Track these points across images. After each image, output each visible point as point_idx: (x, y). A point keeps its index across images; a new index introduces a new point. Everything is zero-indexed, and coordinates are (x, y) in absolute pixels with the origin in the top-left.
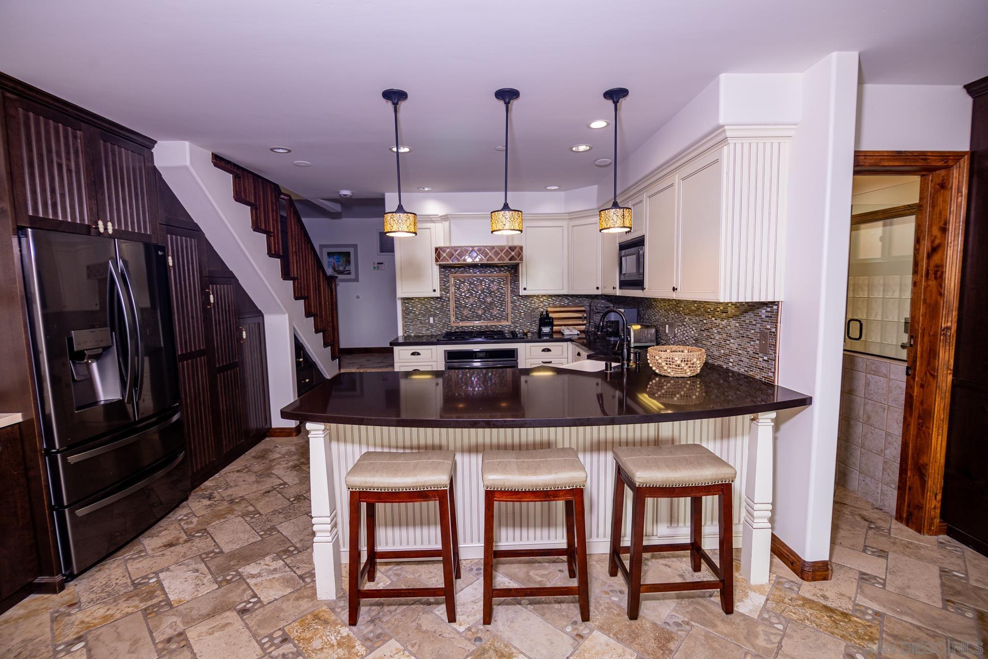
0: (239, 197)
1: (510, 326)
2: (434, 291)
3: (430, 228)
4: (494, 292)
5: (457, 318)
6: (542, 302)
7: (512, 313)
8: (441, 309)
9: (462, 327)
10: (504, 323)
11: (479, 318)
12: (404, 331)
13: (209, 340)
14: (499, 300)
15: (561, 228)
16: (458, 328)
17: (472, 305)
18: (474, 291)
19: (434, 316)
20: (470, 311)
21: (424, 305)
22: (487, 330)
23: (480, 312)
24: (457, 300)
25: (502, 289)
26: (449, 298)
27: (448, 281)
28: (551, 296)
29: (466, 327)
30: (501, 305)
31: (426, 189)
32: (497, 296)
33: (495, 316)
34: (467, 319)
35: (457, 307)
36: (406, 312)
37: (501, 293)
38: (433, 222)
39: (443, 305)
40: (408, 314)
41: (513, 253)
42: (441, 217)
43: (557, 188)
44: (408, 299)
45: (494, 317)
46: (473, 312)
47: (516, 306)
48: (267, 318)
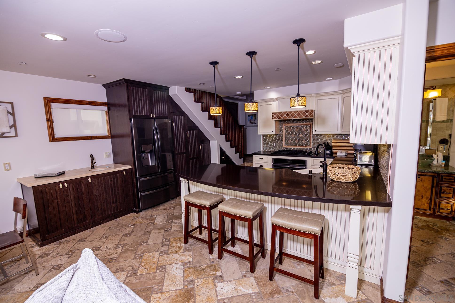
0: (196, 100)
1: (312, 149)
2: (273, 132)
3: (272, 104)
4: (304, 132)
5: (286, 144)
6: (329, 137)
7: (313, 143)
8: (278, 140)
9: (288, 148)
10: (308, 147)
11: (296, 144)
12: (263, 149)
13: (187, 148)
14: (306, 136)
15: (338, 99)
16: (286, 148)
17: (293, 138)
18: (294, 131)
19: (276, 143)
20: (292, 141)
21: (271, 138)
22: (300, 150)
23: (296, 142)
24: (286, 136)
25: (308, 131)
26: (282, 135)
27: (282, 127)
28: (335, 134)
29: (290, 148)
30: (307, 138)
31: (268, 88)
32: (306, 134)
33: (304, 143)
34: (290, 144)
35: (286, 139)
36: (264, 140)
37: (308, 133)
38: (273, 101)
39: (280, 138)
40: (265, 142)
41: (307, 114)
42: (276, 99)
43: (332, 79)
44: (265, 135)
45: (302, 144)
46: (293, 141)
47: (315, 139)
48: (211, 142)
